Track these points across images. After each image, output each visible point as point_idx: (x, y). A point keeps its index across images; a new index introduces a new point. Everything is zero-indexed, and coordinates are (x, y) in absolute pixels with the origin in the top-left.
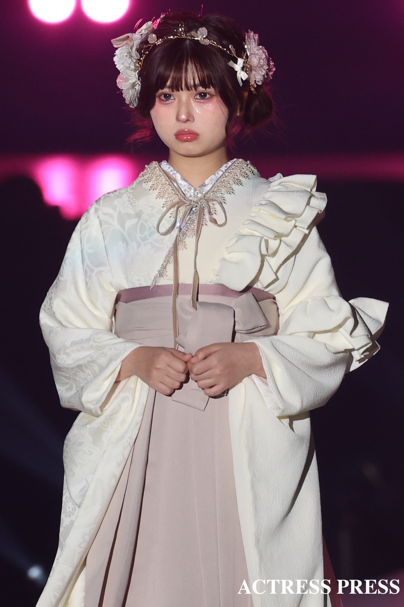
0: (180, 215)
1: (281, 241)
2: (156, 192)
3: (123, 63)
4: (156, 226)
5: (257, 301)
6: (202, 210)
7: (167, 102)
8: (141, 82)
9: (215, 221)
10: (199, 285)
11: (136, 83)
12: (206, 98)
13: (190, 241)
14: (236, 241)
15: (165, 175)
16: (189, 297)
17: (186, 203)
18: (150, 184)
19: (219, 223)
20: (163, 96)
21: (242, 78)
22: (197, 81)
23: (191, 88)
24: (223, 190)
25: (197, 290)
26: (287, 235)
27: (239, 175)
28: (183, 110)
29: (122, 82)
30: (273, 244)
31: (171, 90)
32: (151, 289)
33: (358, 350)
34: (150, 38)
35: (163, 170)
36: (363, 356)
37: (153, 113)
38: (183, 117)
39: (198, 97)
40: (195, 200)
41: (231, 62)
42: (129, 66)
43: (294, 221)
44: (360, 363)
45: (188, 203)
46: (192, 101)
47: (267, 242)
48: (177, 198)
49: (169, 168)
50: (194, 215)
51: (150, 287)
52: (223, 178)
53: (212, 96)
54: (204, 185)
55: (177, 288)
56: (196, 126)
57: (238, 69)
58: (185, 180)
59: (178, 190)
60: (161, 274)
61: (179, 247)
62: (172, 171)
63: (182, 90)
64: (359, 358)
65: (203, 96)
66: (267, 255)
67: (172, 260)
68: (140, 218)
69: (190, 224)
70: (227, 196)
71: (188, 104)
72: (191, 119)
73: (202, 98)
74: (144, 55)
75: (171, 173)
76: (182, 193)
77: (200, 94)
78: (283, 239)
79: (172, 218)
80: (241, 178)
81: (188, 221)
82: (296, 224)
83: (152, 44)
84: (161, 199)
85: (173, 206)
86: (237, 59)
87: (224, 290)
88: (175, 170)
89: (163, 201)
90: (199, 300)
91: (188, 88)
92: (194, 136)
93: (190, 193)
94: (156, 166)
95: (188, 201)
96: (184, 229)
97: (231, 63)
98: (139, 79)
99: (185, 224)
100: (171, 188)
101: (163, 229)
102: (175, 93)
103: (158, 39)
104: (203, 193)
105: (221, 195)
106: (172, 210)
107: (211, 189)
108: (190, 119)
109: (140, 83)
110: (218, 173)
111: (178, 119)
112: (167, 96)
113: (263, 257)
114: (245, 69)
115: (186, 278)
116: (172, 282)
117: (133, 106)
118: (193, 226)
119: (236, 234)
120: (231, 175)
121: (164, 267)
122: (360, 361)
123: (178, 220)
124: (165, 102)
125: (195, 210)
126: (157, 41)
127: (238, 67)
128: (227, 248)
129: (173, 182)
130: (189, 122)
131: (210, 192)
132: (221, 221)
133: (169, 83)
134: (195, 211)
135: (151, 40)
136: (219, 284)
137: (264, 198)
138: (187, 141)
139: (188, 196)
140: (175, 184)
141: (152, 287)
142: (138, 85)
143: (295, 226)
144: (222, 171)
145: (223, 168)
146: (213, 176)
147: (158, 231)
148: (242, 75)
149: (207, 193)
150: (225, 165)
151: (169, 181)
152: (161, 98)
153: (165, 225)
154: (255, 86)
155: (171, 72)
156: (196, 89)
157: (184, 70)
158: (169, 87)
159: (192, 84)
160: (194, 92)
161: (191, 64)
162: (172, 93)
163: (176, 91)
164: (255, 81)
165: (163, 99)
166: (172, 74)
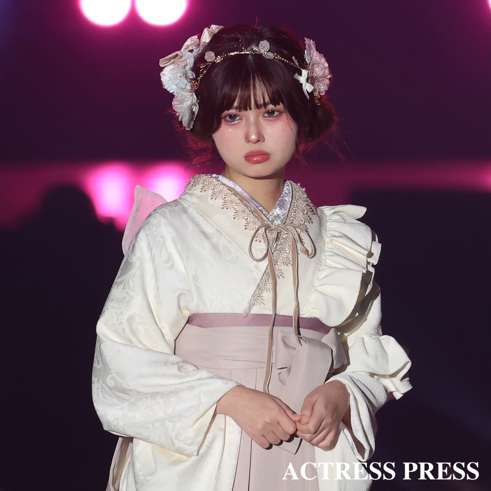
3: (178, 84)
7: (234, 122)
11: (194, 104)
12: (274, 115)
17: (271, 227)
20: (228, 117)
21: (307, 90)
22: (267, 99)
23: (260, 106)
28: (253, 129)
29: (178, 104)
31: (238, 110)
34: (208, 56)
37: (217, 137)
38: (253, 137)
39: (266, 115)
41: (296, 74)
42: (184, 87)
46: (261, 119)
53: (281, 113)
56: (267, 146)
57: (303, 81)
60: (256, 301)
63: (250, 109)
65: (271, 113)
70: (307, 224)
71: (257, 124)
72: (262, 139)
73: (270, 115)
74: (201, 74)
77: (268, 112)
83: (211, 62)
84: (240, 219)
86: (301, 71)
89: (243, 222)
91: (258, 106)
92: (265, 156)
97: (296, 76)
98: (197, 101)
102: (243, 113)
103: (216, 57)
105: (302, 222)
108: (260, 139)
109: (197, 104)
111: (247, 139)
112: (233, 117)
114: (310, 81)
117: (189, 128)
118: (285, 254)
121: (259, 295)
124: (231, 123)
126: (216, 59)
127: (302, 79)
130: (259, 142)
133: (236, 104)
135: (208, 58)
138: (258, 162)
141: (246, 315)
148: (307, 88)
152: (226, 119)
154: (319, 97)
155: (238, 91)
156: (265, 108)
157: (252, 88)
158: (236, 108)
159: (262, 102)
160: (263, 110)
161: (259, 80)
162: (239, 113)
163: (244, 111)
164: (319, 92)
165: (229, 120)
166: (239, 93)
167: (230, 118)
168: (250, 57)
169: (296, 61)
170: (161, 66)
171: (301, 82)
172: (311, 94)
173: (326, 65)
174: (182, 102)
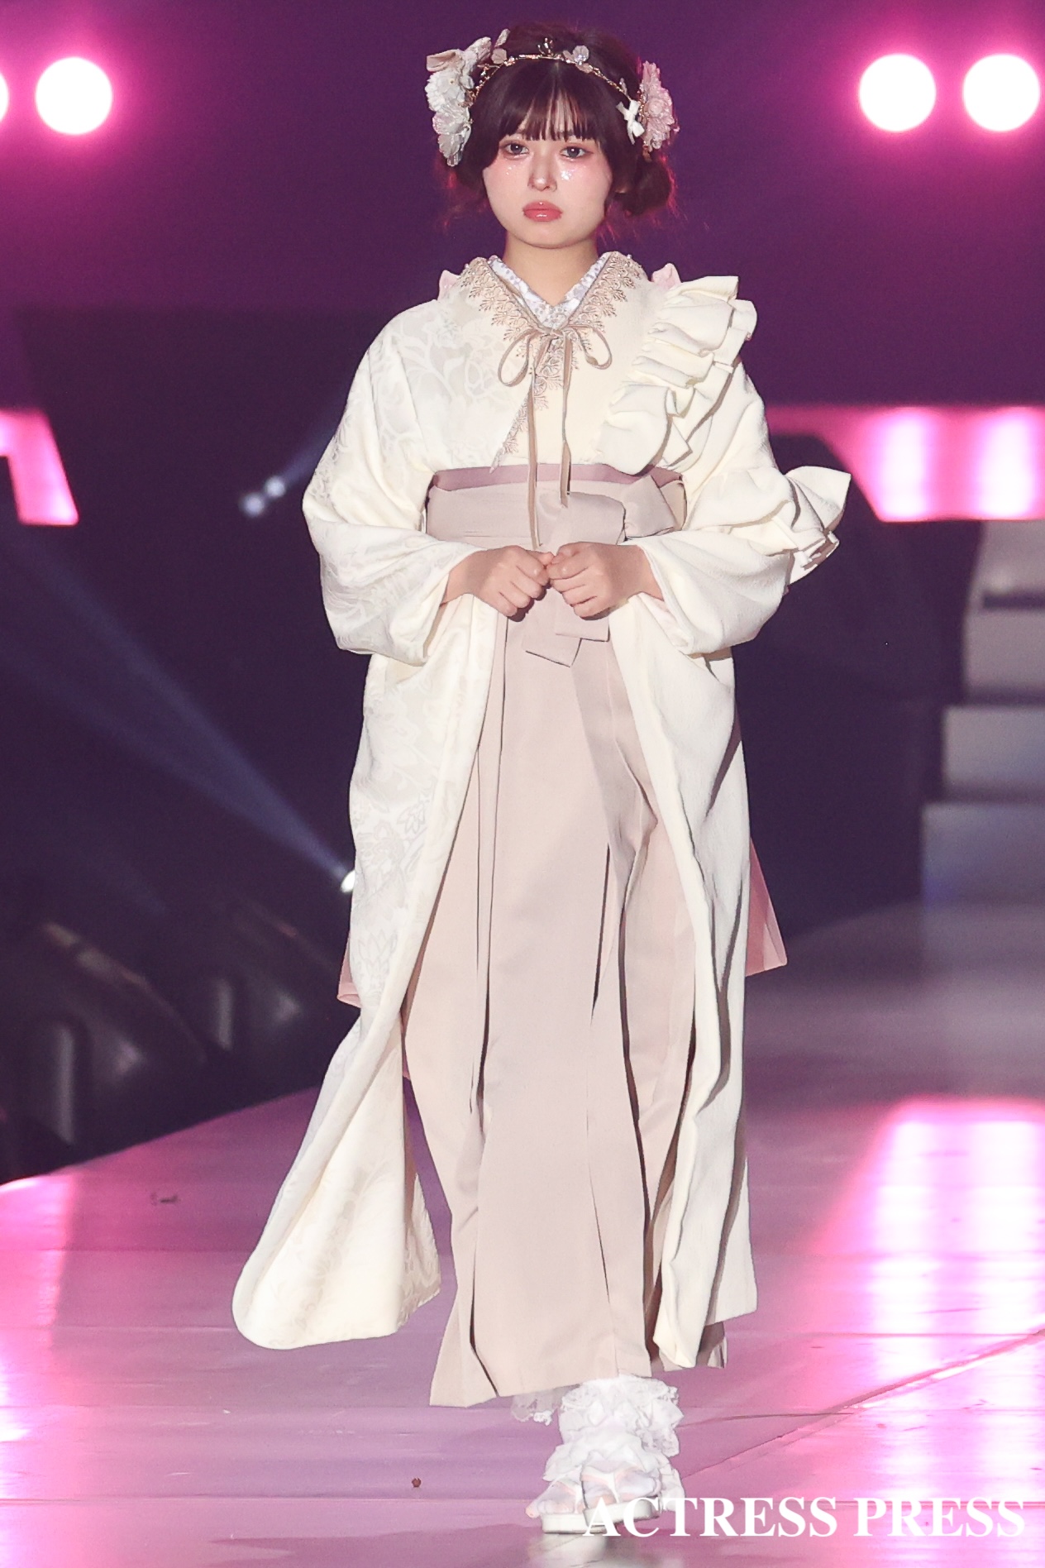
0: (534, 353)
1: (695, 390)
2: (491, 313)
3: (447, 93)
4: (496, 371)
5: (659, 487)
6: (569, 343)
7: (516, 157)
8: (472, 125)
9: (593, 362)
10: (572, 467)
11: (465, 125)
12: (578, 156)
13: (553, 394)
14: (626, 395)
15: (502, 284)
16: (556, 485)
17: (541, 333)
18: (479, 299)
19: (601, 362)
20: (509, 146)
21: (634, 132)
22: (570, 127)
23: (559, 136)
24: (598, 310)
25: (568, 474)
26: (702, 380)
27: (618, 283)
28: (542, 170)
29: (442, 123)
30: (684, 395)
31: (525, 137)
32: (491, 472)
33: (804, 550)
34: (496, 55)
35: (498, 277)
36: (811, 560)
37: (489, 174)
38: (541, 181)
39: (566, 153)
40: (555, 327)
41: (622, 105)
42: (455, 100)
43: (711, 355)
44: (805, 569)
45: (545, 332)
46: (557, 157)
47: (674, 394)
48: (526, 325)
49: (508, 272)
50: (556, 352)
51: (489, 468)
52: (596, 288)
53: (590, 153)
54: (564, 301)
55: (534, 470)
56: (560, 198)
57: (630, 117)
58: (535, 293)
59: (525, 311)
60: (508, 448)
61: (535, 406)
62: (512, 278)
63: (544, 139)
64: (805, 562)
65: (573, 152)
66: (674, 415)
67: (525, 425)
68: (467, 357)
69: (550, 367)
70: (605, 319)
71: (550, 163)
72: (552, 186)
73: (572, 155)
74: (482, 82)
75: (512, 282)
76: (532, 317)
77: (569, 149)
78: (697, 386)
79: (520, 357)
80: (622, 288)
81: (547, 361)
82: (715, 360)
83: (498, 65)
84: (500, 325)
85: (522, 338)
86: (630, 102)
87: (609, 473)
88: (518, 276)
89: (503, 328)
90: (571, 490)
91: (553, 136)
92: (554, 213)
93: (544, 316)
94: (486, 269)
95: (543, 329)
96: (541, 375)
97: (621, 107)
98: (469, 120)
99: (541, 367)
100: (514, 308)
101: (508, 377)
102: (532, 143)
103: (508, 57)
104: (566, 313)
105: (595, 317)
106: (520, 343)
107: (578, 308)
108: (551, 184)
109: (469, 127)
110: (585, 280)
111: (531, 182)
112: (517, 148)
113: (669, 418)
114: (640, 119)
115: (550, 454)
116: (526, 461)
117: (452, 163)
118: (555, 371)
119: (623, 382)
120: (606, 284)
121: (512, 437)
122: (806, 567)
123: (531, 361)
124: (511, 157)
125: (557, 342)
126: (507, 61)
127: (629, 114)
128: (611, 405)
129: (517, 297)
130: (549, 190)
131: (577, 313)
132: (602, 359)
133: (522, 126)
134: (557, 346)
135: (497, 59)
136: (600, 464)
137: (659, 319)
138: (542, 220)
139: (541, 319)
140: (521, 301)
141: (492, 469)
142: (465, 129)
143: (713, 363)
144: (592, 277)
145: (593, 272)
146: (577, 286)
147: (501, 380)
148: (635, 129)
149: (572, 316)
150: (593, 267)
151: (510, 296)
152: (506, 149)
153: (511, 370)
154: (651, 150)
155: (527, 111)
156: (566, 138)
157: (550, 107)
158: (523, 132)
159: (562, 128)
160: (562, 142)
161: (563, 97)
162: (526, 142)
163: (534, 139)
164: (652, 141)
165: (511, 151)
166: (529, 114)
167: (512, 149)
168: (557, 64)
169: (624, 86)
170: (429, 69)
171: (626, 118)
172: (639, 140)
173: (670, 103)
174: (448, 120)
